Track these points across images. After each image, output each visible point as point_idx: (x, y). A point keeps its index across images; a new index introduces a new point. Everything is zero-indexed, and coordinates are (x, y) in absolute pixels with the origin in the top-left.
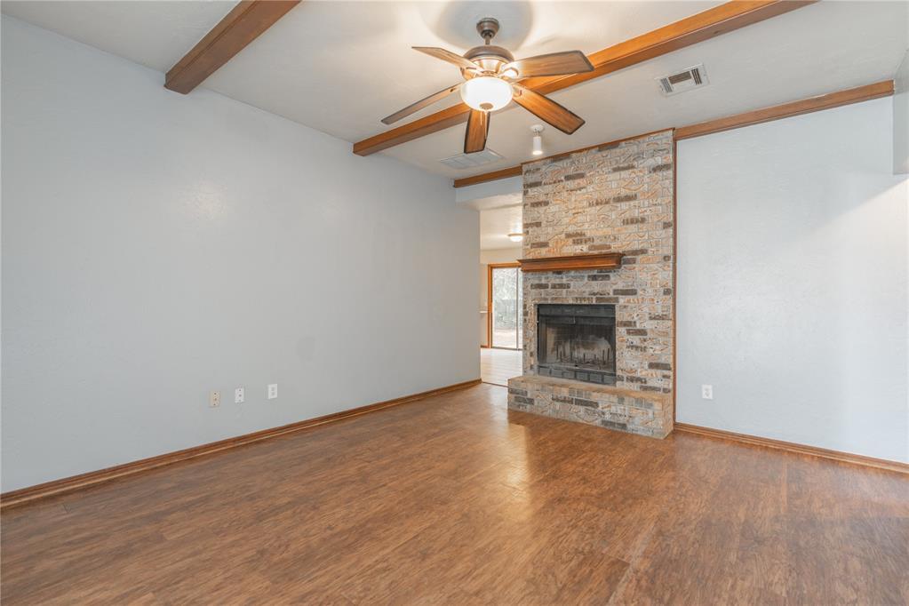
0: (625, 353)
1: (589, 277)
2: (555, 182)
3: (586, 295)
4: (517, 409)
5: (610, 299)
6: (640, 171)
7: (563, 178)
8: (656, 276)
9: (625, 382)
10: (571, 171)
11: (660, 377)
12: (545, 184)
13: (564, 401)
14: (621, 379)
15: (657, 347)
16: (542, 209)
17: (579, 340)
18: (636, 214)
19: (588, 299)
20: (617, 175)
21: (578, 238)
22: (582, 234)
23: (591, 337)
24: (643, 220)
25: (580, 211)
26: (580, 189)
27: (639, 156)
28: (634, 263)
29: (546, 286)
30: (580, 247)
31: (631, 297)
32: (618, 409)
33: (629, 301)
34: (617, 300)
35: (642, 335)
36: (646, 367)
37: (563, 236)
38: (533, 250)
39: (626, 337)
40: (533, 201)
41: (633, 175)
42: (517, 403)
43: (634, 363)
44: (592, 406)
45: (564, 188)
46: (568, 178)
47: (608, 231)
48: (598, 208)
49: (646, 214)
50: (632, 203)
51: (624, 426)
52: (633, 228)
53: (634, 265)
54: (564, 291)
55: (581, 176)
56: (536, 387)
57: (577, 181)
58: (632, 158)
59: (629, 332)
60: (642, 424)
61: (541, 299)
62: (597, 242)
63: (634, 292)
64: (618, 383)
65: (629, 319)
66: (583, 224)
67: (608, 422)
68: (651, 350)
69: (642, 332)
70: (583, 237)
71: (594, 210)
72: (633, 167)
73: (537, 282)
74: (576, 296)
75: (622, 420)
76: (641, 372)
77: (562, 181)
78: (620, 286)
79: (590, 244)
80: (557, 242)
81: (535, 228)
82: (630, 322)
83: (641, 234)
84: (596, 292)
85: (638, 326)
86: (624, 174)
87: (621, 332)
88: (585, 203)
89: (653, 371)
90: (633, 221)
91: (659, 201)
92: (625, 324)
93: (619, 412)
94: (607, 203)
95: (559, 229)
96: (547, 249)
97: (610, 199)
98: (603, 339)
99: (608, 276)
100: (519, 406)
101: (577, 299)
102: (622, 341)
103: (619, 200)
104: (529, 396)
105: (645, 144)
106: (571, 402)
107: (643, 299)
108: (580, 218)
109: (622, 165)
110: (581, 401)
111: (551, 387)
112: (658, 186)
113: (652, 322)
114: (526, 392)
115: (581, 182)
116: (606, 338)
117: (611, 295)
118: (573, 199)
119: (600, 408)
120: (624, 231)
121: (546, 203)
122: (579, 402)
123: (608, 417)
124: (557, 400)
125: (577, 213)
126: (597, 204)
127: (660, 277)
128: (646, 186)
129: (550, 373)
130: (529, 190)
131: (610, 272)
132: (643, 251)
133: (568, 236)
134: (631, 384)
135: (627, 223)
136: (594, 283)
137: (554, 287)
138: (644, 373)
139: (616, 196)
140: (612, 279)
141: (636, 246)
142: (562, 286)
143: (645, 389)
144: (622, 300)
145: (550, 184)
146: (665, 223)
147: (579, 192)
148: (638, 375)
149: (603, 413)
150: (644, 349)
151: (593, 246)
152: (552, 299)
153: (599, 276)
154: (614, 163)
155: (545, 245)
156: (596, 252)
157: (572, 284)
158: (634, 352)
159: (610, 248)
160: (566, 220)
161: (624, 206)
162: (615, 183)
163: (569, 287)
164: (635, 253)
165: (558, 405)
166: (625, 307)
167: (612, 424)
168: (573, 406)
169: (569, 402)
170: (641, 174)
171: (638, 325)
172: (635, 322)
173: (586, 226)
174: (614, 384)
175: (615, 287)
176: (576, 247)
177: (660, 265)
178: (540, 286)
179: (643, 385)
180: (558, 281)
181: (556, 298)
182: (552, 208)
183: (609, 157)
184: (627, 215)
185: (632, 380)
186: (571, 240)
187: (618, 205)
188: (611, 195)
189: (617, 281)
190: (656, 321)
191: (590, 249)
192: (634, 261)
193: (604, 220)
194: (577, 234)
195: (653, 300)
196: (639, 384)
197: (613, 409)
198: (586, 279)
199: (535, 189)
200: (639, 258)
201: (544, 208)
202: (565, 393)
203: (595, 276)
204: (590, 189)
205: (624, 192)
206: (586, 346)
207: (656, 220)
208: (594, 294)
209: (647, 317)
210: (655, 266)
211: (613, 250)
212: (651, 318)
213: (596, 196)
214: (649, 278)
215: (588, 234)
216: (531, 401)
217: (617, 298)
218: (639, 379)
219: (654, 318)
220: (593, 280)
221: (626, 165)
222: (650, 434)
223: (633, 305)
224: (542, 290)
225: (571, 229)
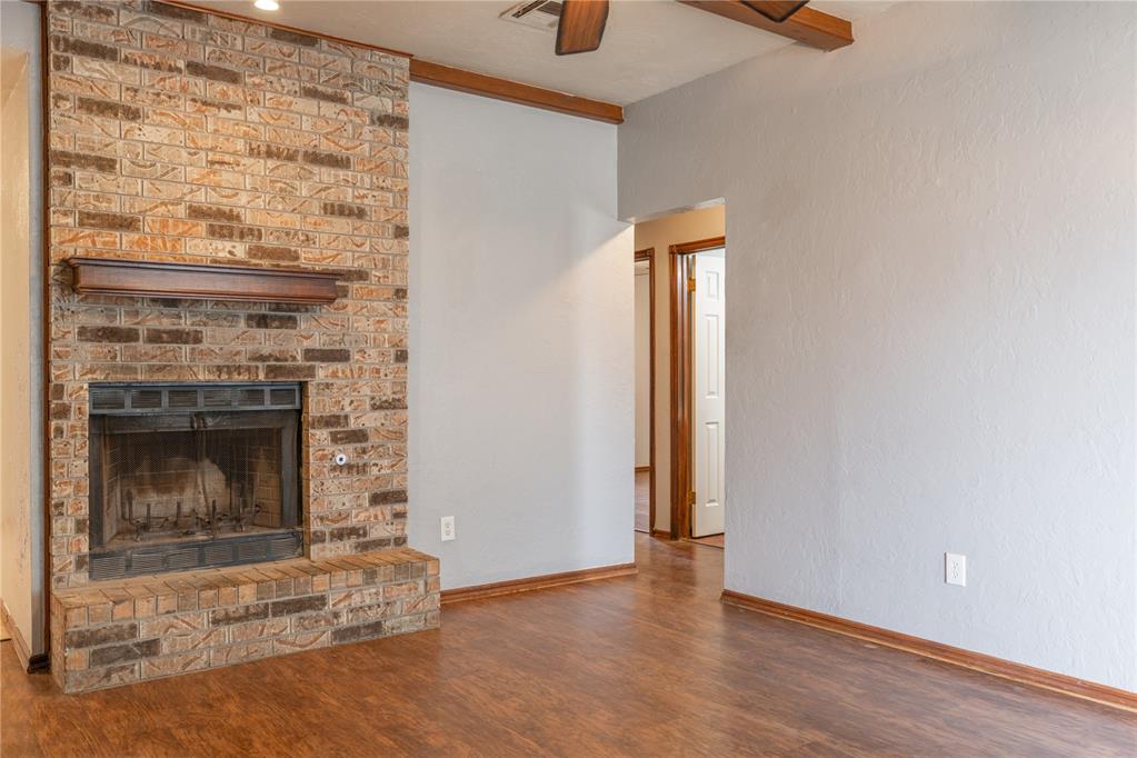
0: (328, 484)
1: (250, 318)
2: (158, 67)
3: (243, 361)
4: (106, 685)
5: (298, 369)
6: (357, 114)
7: (181, 64)
8: (382, 325)
9: (327, 544)
10: (203, 55)
11: (388, 517)
12: (126, 60)
13: (247, 616)
14: (320, 538)
15: (386, 462)
16: (114, 125)
17: (145, 472)
18: (349, 197)
19: (248, 369)
20: (311, 105)
21: (224, 222)
22: (231, 216)
23: (177, 460)
24: (361, 214)
25: (227, 158)
26: (229, 107)
27: (354, 82)
28: (345, 296)
29: (129, 336)
30: (228, 245)
31: (339, 366)
32: (366, 596)
33: (335, 375)
34: (311, 372)
35: (360, 441)
36: (366, 503)
37: (181, 211)
38: (87, 232)
39: (330, 449)
40: (87, 94)
41: (342, 117)
42: (102, 670)
43: (345, 500)
44: (311, 607)
45: (184, 89)
46: (196, 69)
47: (295, 221)
48: (271, 163)
49: (366, 201)
50: (341, 173)
51: (377, 626)
52: (342, 225)
53: (345, 301)
54: (186, 348)
55: (233, 78)
56: (164, 605)
57: (220, 86)
58: (341, 82)
59: (335, 439)
60: (409, 613)
61: (114, 369)
62: (269, 242)
63: (340, 356)
64: (314, 549)
65: (335, 411)
66: (236, 192)
67: (347, 630)
68: (375, 470)
69: (359, 436)
70: (234, 224)
71: (261, 166)
72: (342, 100)
73: (99, 321)
74: (219, 362)
75: (372, 616)
76: (357, 516)
77: (179, 71)
78: (317, 342)
79: (250, 242)
80: (164, 225)
81: (92, 171)
82: (338, 417)
83: (359, 240)
84: (266, 351)
85: (353, 425)
86: (329, 109)
87: (318, 438)
88: (240, 145)
89: (378, 509)
90: (342, 211)
91: (388, 183)
92: (330, 421)
93: (368, 602)
94: (291, 158)
95: (168, 191)
96: (135, 236)
97: (296, 151)
98: (207, 463)
99: (294, 320)
100: (108, 675)
101: (219, 369)
102: (322, 458)
103: (315, 158)
104: (143, 635)
105: (366, 64)
106: (262, 614)
107: (360, 368)
108: (226, 177)
109: (320, 88)
110: (286, 604)
111: (211, 593)
112: (385, 154)
113: (377, 414)
114: (133, 628)
115: (234, 93)
116: (214, 462)
117: (300, 361)
118: (211, 127)
119: (329, 607)
120: (327, 228)
121: (133, 114)
122: (281, 609)
123: (345, 620)
124: (228, 619)
125: (222, 163)
126: (269, 154)
127: (390, 329)
128: (366, 146)
129: (129, 566)
130: (75, 60)
131: (298, 310)
132: (361, 275)
133: (196, 213)
134: (340, 544)
135: (333, 213)
136: (261, 333)
137: (155, 337)
138: (362, 516)
139: (310, 151)
140: (303, 325)
141: (347, 262)
142: (178, 337)
143: (365, 547)
144: (323, 372)
145: (143, 65)
146: (397, 227)
147: (223, 113)
148: (353, 522)
149: (336, 615)
150: (362, 469)
151: (259, 248)
152: (151, 369)
153: (274, 318)
154: (305, 77)
155: (126, 224)
156: (266, 263)
157: (207, 331)
158: (345, 479)
159: (297, 258)
160: (193, 173)
161: (326, 174)
162: (308, 123)
163: (198, 340)
164: (348, 275)
165: (228, 632)
166: (328, 386)
167: (354, 631)
168: (271, 621)
169: (257, 615)
170: (357, 120)
171: (352, 420)
172: (346, 417)
173: (243, 198)
174: (305, 554)
175: (307, 344)
176: (219, 244)
177: (390, 305)
178: (111, 334)
179: (362, 540)
180: (166, 324)
181: (161, 369)
182: (150, 133)
183: (295, 58)
184: (332, 196)
185: (339, 535)
186: (203, 226)
187: (316, 169)
188: (300, 143)
189: (312, 332)
190: (383, 413)
191: (252, 252)
192: (344, 293)
193: (286, 193)
194: (220, 214)
195: (378, 371)
196: (354, 540)
197: (356, 600)
198: (242, 324)
199: (96, 64)
200: (355, 286)
201: (127, 125)
202: (248, 596)
203: (264, 317)
204: (253, 114)
205: (326, 147)
206: (162, 486)
207: (383, 218)
208: (262, 358)
209: (368, 407)
210: (381, 306)
211: (303, 263)
212: (374, 407)
213: (266, 136)
214: (372, 328)
215: (248, 219)
216: (150, 648)
217: (312, 369)
218: (353, 531)
219: (380, 407)
220: (259, 326)
221: (330, 91)
222: (421, 625)
223: (344, 382)
224: (117, 346)
225: (202, 198)
